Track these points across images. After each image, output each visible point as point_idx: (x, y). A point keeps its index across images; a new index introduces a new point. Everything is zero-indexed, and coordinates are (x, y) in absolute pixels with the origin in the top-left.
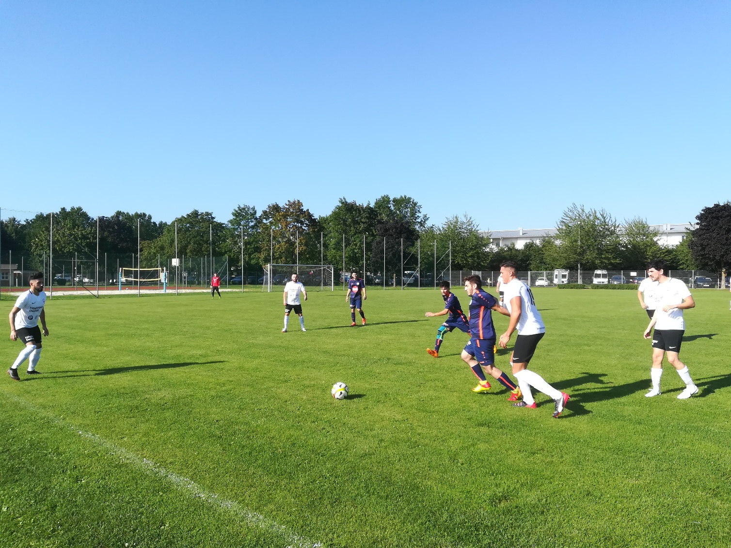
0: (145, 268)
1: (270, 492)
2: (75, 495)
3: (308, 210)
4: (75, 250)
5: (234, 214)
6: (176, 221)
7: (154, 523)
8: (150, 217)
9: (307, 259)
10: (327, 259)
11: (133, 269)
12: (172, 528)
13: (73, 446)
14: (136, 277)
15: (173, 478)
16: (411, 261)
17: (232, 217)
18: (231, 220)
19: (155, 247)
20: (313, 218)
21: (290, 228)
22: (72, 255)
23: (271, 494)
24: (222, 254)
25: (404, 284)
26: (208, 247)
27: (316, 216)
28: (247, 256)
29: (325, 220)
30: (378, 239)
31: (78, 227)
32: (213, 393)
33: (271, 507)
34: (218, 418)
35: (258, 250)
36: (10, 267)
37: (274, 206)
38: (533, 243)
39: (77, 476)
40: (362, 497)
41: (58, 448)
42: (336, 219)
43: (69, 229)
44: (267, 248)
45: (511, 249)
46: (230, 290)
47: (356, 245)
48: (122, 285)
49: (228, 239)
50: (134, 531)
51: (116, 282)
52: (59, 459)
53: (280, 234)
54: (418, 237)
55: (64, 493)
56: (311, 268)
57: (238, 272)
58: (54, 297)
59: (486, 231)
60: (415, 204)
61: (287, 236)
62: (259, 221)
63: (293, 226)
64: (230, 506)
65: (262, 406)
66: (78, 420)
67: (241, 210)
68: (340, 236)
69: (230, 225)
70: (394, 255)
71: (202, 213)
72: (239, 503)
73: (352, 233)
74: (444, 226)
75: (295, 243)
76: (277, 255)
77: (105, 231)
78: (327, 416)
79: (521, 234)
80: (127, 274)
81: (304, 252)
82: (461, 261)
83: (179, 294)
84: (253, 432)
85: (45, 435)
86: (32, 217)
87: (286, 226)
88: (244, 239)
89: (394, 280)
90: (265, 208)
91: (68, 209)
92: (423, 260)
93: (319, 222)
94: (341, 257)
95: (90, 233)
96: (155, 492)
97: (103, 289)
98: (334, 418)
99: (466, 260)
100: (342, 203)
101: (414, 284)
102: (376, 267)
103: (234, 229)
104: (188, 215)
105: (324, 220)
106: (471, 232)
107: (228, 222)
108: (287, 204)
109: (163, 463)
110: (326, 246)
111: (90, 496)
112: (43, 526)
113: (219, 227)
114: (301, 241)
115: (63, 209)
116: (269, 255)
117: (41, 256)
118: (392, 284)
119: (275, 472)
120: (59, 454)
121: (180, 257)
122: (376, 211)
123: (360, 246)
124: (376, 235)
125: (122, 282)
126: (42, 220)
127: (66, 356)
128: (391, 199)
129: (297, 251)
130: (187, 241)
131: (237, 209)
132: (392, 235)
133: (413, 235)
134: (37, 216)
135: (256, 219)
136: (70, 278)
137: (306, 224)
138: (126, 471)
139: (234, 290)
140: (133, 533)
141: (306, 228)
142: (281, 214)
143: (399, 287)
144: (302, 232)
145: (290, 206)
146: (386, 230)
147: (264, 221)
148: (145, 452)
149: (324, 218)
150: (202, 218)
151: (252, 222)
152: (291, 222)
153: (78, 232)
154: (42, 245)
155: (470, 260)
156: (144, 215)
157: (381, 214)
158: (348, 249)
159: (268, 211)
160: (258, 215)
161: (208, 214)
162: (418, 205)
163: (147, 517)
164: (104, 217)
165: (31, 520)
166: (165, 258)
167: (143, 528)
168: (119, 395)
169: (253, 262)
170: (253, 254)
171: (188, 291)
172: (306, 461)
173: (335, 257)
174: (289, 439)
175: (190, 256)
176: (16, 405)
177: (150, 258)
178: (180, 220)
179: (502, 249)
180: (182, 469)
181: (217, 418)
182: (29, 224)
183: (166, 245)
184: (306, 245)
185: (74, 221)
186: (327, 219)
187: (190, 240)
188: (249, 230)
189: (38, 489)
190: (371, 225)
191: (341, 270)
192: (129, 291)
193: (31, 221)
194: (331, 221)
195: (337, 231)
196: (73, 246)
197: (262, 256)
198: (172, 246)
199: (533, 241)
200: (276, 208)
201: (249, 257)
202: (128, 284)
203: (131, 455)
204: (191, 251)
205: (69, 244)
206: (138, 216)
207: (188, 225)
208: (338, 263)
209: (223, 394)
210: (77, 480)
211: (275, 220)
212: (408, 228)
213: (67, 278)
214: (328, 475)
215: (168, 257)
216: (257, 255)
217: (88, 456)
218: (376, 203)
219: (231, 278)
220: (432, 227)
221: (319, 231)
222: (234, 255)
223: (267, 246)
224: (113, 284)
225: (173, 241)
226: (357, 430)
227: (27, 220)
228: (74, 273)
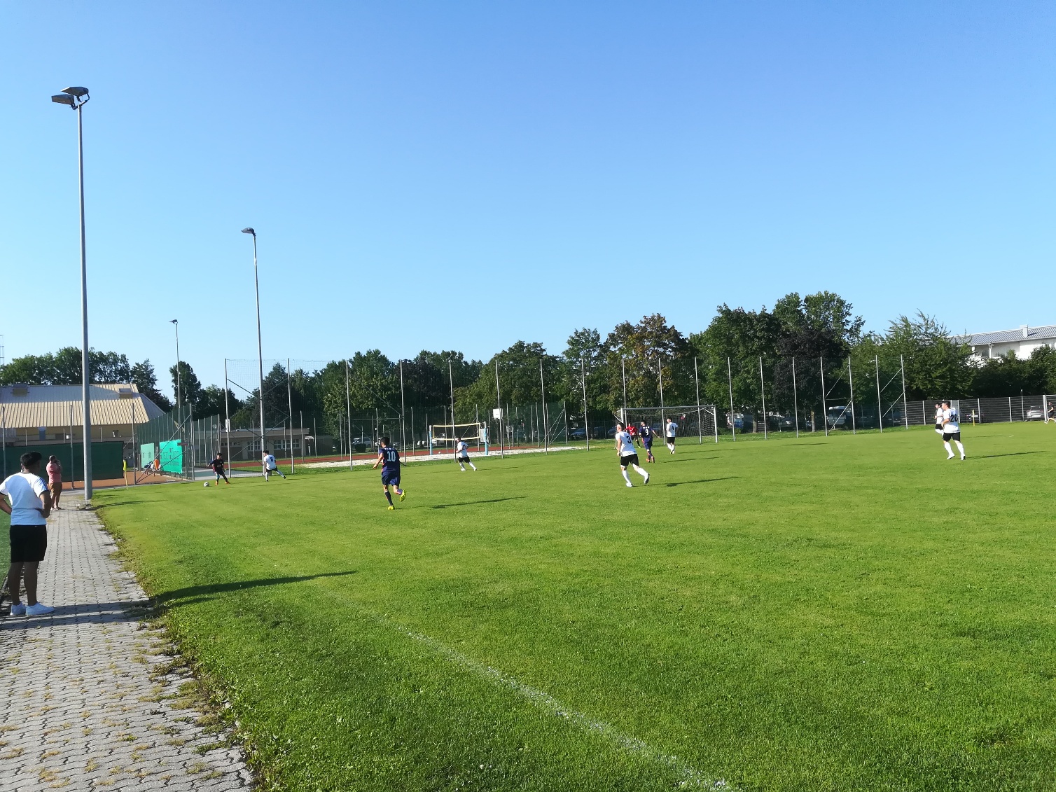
0: (460, 424)
1: (653, 714)
2: (414, 706)
3: (673, 327)
4: (376, 406)
5: (569, 342)
6: (495, 358)
7: (511, 744)
8: (461, 355)
9: (676, 398)
10: (704, 396)
11: (446, 426)
12: (533, 751)
13: (404, 650)
14: (450, 436)
15: (527, 691)
16: (839, 392)
17: (567, 347)
18: (567, 351)
19: (471, 395)
20: (681, 338)
21: (648, 354)
22: (372, 412)
23: (653, 717)
24: (556, 399)
25: (829, 427)
26: (538, 390)
27: (686, 335)
28: (591, 399)
29: (700, 340)
30: (783, 360)
31: (377, 375)
32: (564, 587)
33: (655, 732)
34: (575, 619)
35: (605, 389)
36: (302, 431)
37: (624, 326)
38: (1048, 348)
39: (414, 686)
40: (779, 727)
41: (387, 652)
42: (715, 337)
43: (367, 379)
44: (618, 385)
45: (1010, 361)
46: (570, 448)
47: (748, 372)
48: (433, 448)
49: (563, 377)
50: (488, 751)
51: (425, 443)
52: (390, 665)
53: (635, 365)
54: (848, 352)
55: (401, 704)
56: (682, 410)
57: (580, 422)
58: (356, 467)
59: (962, 335)
60: (842, 303)
61: (645, 367)
62: (605, 348)
63: (653, 351)
64: (601, 728)
65: (630, 605)
66: (404, 620)
67: (578, 336)
68: (723, 361)
69: (565, 358)
70: (809, 382)
71: (529, 345)
72: (613, 725)
73: (740, 356)
74: (888, 334)
75: (656, 375)
76: (632, 396)
77: (409, 379)
78: (721, 618)
79: (1025, 335)
80: (438, 433)
81: (670, 388)
82: (923, 386)
83: (505, 457)
84: (622, 637)
85: (370, 636)
86: (321, 366)
87: (643, 352)
88: (585, 375)
89: (813, 422)
90: (612, 330)
91: (364, 353)
92: (859, 388)
93: (690, 343)
94: (726, 391)
95: (391, 383)
96: (507, 708)
97: (411, 455)
98: (733, 622)
99: (931, 382)
100: (723, 312)
101: (846, 426)
102: (782, 404)
103: (571, 362)
104: (510, 349)
105: (698, 339)
106: (935, 338)
107: (564, 353)
108: (643, 321)
109: (511, 673)
110: (702, 377)
111: (432, 709)
112: (383, 740)
113: (552, 360)
114: (665, 372)
115: (358, 354)
116: (621, 396)
117: (335, 416)
118: (810, 429)
119: (657, 690)
120: (390, 659)
121: (503, 407)
122: (777, 319)
123: (754, 373)
124: (780, 355)
125: (433, 444)
126: (336, 369)
127: (379, 541)
128: (802, 298)
129: (660, 388)
130: (510, 383)
131: (574, 335)
132: (804, 353)
133: (841, 350)
134: (328, 365)
135: (601, 346)
136: (370, 442)
137: (671, 347)
138: (470, 681)
139: (576, 448)
140: (487, 753)
141: (672, 354)
142: (634, 336)
143: (820, 432)
144: (666, 359)
145: (647, 323)
146: (795, 347)
147: (612, 349)
148: (488, 658)
149: (697, 336)
150: (529, 351)
151: (594, 351)
152: (649, 346)
153: (377, 382)
154: (336, 402)
155: (938, 383)
156: (454, 353)
157: (785, 323)
158: (736, 379)
159: (616, 333)
160: (603, 340)
161: (536, 345)
162: (846, 304)
163: (501, 737)
164: (406, 360)
165: (369, 733)
166: (483, 409)
167: (498, 749)
168: (448, 589)
169: (598, 407)
170: (599, 396)
171: (516, 452)
172: (697, 677)
173: (717, 392)
174: (671, 647)
175: (516, 404)
176: (332, 601)
177: (465, 410)
178: (501, 357)
179: (993, 363)
180: (535, 681)
181: (572, 618)
182: (319, 377)
183: (485, 390)
184: (674, 376)
185: (371, 367)
186: (702, 338)
187: (515, 382)
188: (592, 363)
189: (373, 699)
190: (770, 341)
191: (728, 410)
192: (442, 455)
193: (321, 372)
194: (707, 340)
195: (718, 355)
196: (372, 400)
197: (612, 398)
198: (492, 393)
199: (1046, 345)
200: (626, 329)
201: (594, 400)
202: (441, 447)
203: (472, 662)
204: (516, 398)
205: (367, 398)
206: (446, 355)
207: (511, 362)
208: (722, 401)
209: (577, 587)
210: (415, 689)
211: (626, 346)
212: (830, 341)
213: (366, 443)
214: (729, 696)
215: (487, 407)
216: (604, 396)
217: (423, 661)
218: (778, 307)
219: (571, 432)
220: (869, 336)
221: (691, 357)
222: (574, 398)
223: (618, 383)
224: (422, 447)
225: (492, 386)
226: (766, 638)
227: (316, 371)
228: (375, 435)
